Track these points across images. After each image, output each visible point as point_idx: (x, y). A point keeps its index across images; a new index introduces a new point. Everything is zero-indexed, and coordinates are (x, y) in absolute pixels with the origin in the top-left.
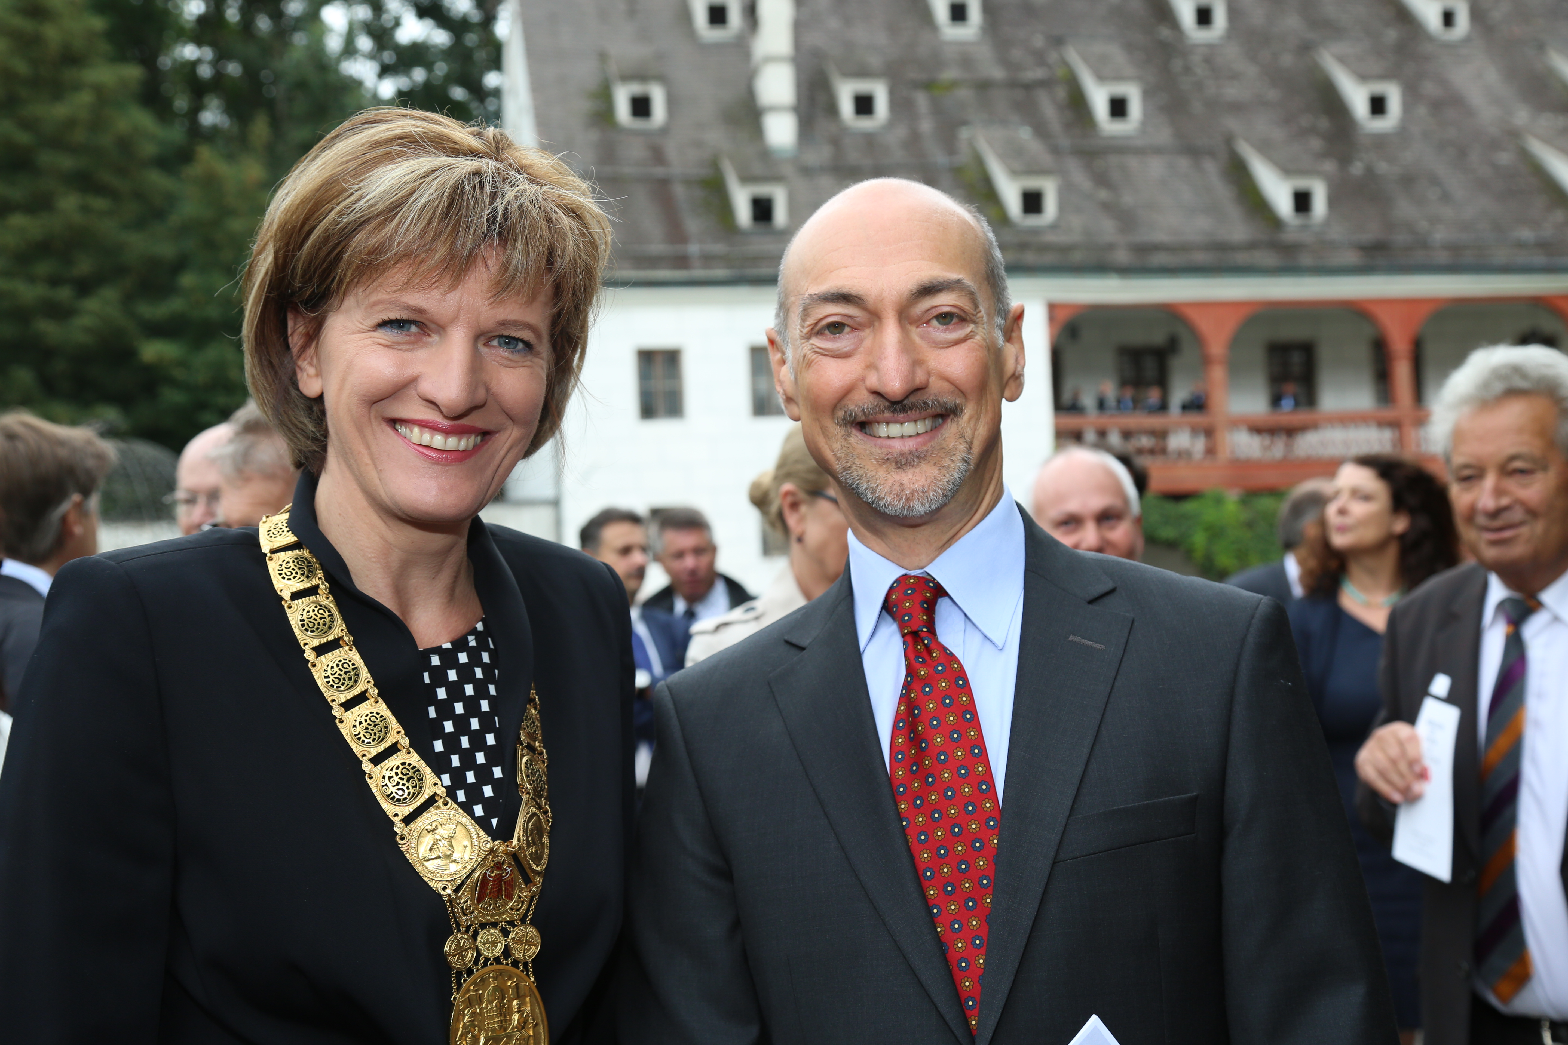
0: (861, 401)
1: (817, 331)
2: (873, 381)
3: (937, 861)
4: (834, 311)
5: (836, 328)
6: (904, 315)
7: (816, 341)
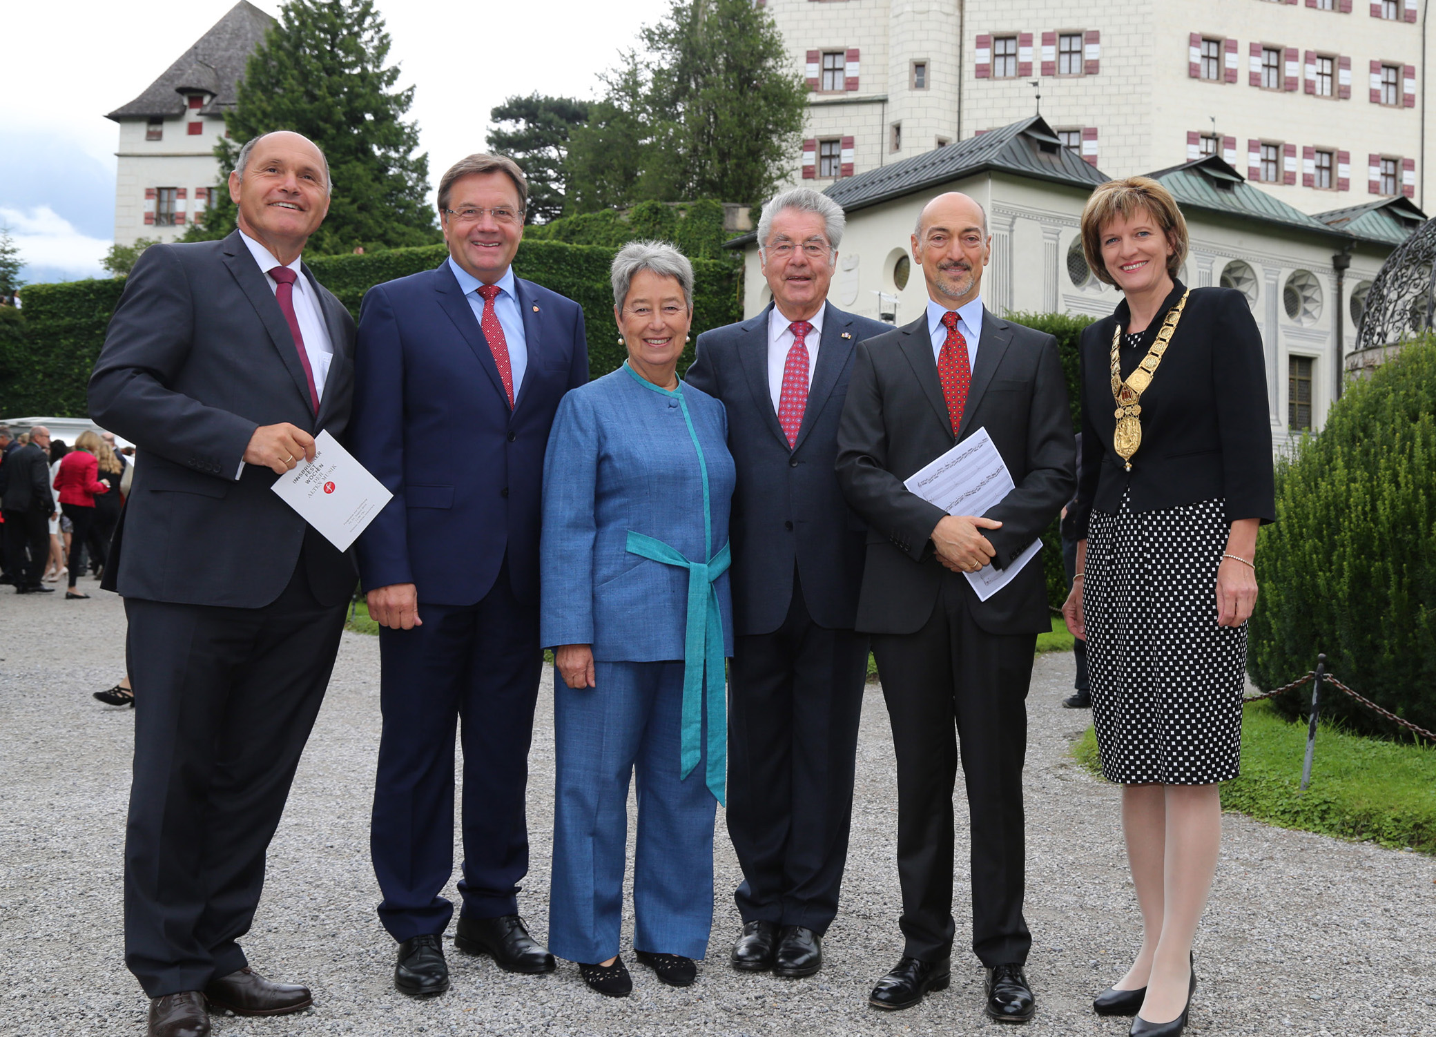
0: (945, 262)
1: (933, 239)
2: (949, 255)
3: (951, 390)
4: (939, 233)
5: (939, 238)
6: (960, 238)
7: (932, 242)
